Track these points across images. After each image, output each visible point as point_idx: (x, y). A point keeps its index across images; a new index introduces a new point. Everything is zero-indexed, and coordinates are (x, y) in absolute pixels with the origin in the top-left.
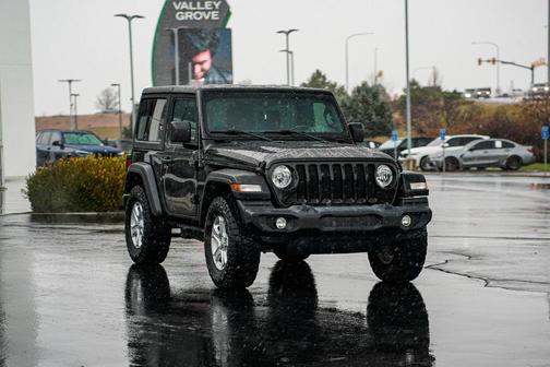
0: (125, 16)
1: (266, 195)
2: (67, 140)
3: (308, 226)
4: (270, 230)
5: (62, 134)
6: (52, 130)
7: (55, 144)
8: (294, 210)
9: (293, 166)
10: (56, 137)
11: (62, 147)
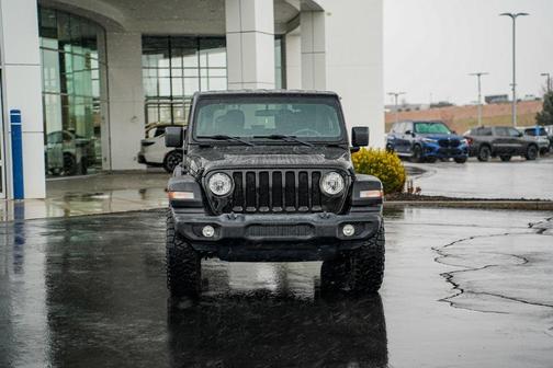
0: (510, 15)
1: (197, 202)
2: (417, 129)
3: (233, 235)
4: (194, 237)
5: (415, 124)
6: (407, 121)
7: (408, 133)
8: (222, 218)
9: (231, 172)
10: (410, 127)
11: (413, 136)
